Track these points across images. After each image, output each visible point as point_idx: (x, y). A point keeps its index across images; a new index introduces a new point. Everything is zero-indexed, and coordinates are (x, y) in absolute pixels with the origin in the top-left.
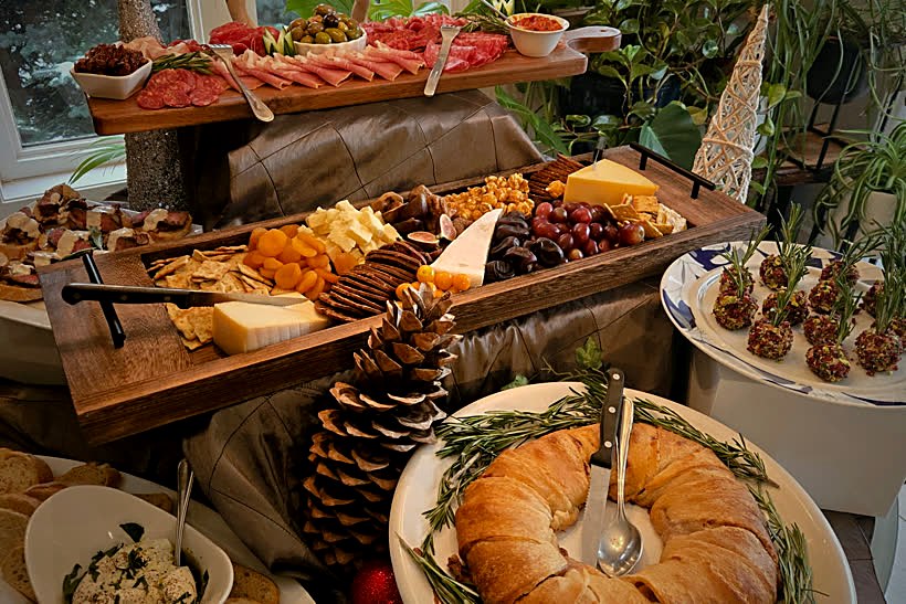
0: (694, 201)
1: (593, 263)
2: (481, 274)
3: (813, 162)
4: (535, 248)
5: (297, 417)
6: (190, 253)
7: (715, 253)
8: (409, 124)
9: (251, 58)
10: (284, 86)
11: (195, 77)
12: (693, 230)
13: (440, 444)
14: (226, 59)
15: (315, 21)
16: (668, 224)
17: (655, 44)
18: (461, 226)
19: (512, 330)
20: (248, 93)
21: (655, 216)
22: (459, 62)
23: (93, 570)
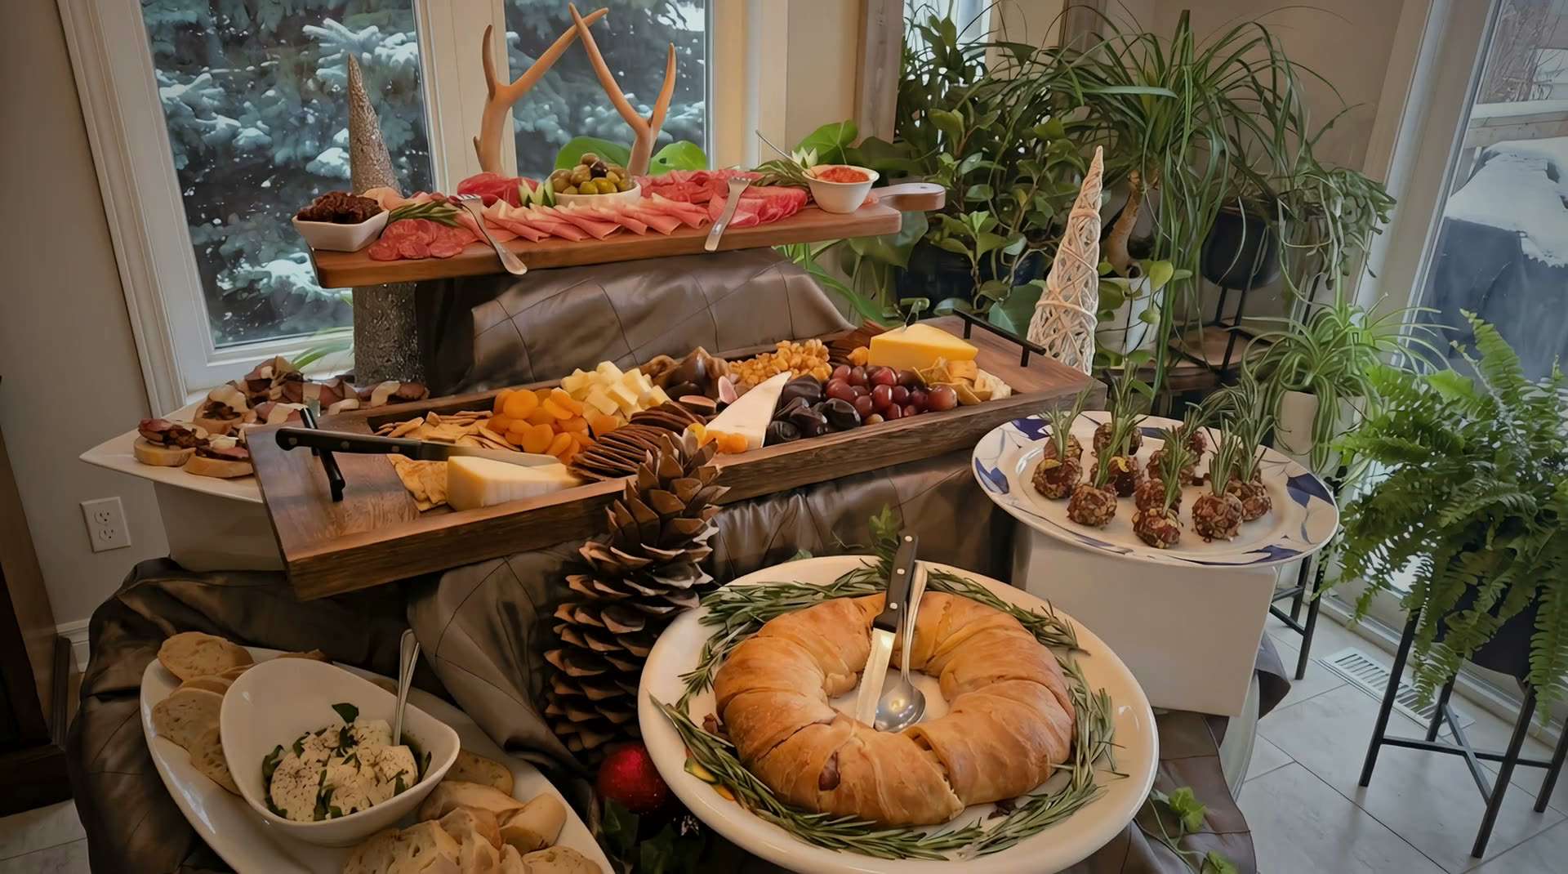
0: (1023, 369)
1: (894, 426)
2: (761, 435)
3: (1218, 362)
4: (827, 411)
5: (539, 581)
6: (425, 417)
7: (1043, 423)
8: (686, 283)
9: (502, 209)
10: (540, 238)
11: (438, 227)
12: (1018, 396)
13: (704, 611)
14: (474, 210)
15: (579, 170)
16: (987, 389)
17: (1012, 214)
18: (742, 387)
19: (798, 498)
20: (498, 246)
21: (972, 382)
22: (747, 215)
23: (299, 749)
